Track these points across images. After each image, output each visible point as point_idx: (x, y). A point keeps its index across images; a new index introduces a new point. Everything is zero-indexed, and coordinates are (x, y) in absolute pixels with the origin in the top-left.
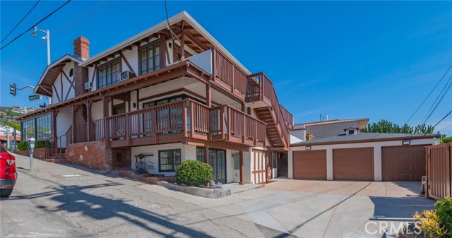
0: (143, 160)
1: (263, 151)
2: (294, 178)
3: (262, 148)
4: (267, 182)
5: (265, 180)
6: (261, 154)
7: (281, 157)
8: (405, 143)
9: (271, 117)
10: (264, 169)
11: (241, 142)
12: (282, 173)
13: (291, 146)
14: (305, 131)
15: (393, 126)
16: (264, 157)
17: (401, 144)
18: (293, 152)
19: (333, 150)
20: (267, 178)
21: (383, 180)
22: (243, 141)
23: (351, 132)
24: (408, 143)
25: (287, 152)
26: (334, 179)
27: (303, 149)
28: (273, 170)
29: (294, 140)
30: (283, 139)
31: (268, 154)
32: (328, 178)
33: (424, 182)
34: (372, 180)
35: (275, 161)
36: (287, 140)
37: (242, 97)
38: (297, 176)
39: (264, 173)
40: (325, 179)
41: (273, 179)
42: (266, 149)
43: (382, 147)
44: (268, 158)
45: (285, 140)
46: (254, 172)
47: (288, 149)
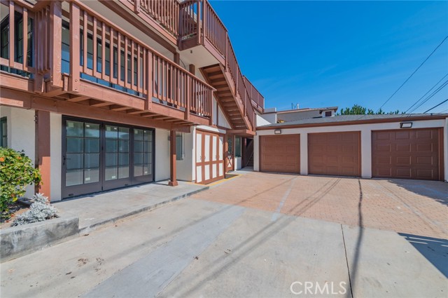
1: (220, 134)
2: (260, 171)
3: (216, 130)
4: (225, 176)
5: (221, 174)
6: (215, 138)
7: (248, 143)
8: (404, 125)
9: (227, 85)
10: (221, 158)
11: (183, 118)
12: (247, 164)
13: (258, 129)
14: (276, 115)
16: (221, 142)
17: (399, 128)
18: (260, 137)
19: (308, 134)
20: (225, 171)
21: (373, 177)
22: (186, 117)
23: (328, 114)
24: (409, 125)
25: (253, 136)
26: (310, 173)
27: (271, 132)
28: (236, 159)
29: (261, 121)
30: (246, 118)
31: (226, 139)
32: (301, 172)
34: (359, 176)
35: (238, 148)
36: (252, 121)
37: (173, 40)
38: (264, 167)
39: (221, 165)
40: (298, 173)
41: (235, 172)
42: (224, 132)
43: (372, 132)
44: (227, 144)
45: (249, 119)
46: (203, 164)
47: (253, 133)
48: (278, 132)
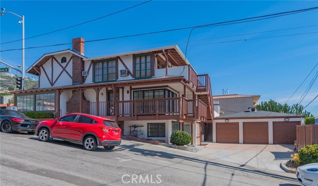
0: (136, 129)
2: (217, 142)
5: (199, 144)
8: (286, 120)
9: (207, 100)
10: (199, 135)
13: (216, 119)
14: (219, 106)
15: (278, 105)
17: (284, 121)
18: (216, 123)
19: (243, 123)
20: (200, 142)
21: (274, 144)
23: (253, 110)
24: (288, 120)
25: (212, 123)
26: (244, 143)
27: (223, 121)
28: (203, 136)
31: (201, 125)
32: (240, 142)
33: (295, 144)
34: (267, 143)
38: (219, 140)
39: (199, 139)
40: (238, 143)
43: (273, 122)
44: (201, 128)
45: (212, 114)
47: (213, 121)
48: (227, 121)
